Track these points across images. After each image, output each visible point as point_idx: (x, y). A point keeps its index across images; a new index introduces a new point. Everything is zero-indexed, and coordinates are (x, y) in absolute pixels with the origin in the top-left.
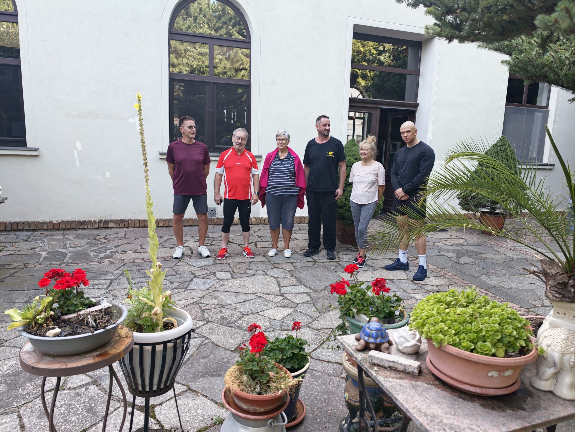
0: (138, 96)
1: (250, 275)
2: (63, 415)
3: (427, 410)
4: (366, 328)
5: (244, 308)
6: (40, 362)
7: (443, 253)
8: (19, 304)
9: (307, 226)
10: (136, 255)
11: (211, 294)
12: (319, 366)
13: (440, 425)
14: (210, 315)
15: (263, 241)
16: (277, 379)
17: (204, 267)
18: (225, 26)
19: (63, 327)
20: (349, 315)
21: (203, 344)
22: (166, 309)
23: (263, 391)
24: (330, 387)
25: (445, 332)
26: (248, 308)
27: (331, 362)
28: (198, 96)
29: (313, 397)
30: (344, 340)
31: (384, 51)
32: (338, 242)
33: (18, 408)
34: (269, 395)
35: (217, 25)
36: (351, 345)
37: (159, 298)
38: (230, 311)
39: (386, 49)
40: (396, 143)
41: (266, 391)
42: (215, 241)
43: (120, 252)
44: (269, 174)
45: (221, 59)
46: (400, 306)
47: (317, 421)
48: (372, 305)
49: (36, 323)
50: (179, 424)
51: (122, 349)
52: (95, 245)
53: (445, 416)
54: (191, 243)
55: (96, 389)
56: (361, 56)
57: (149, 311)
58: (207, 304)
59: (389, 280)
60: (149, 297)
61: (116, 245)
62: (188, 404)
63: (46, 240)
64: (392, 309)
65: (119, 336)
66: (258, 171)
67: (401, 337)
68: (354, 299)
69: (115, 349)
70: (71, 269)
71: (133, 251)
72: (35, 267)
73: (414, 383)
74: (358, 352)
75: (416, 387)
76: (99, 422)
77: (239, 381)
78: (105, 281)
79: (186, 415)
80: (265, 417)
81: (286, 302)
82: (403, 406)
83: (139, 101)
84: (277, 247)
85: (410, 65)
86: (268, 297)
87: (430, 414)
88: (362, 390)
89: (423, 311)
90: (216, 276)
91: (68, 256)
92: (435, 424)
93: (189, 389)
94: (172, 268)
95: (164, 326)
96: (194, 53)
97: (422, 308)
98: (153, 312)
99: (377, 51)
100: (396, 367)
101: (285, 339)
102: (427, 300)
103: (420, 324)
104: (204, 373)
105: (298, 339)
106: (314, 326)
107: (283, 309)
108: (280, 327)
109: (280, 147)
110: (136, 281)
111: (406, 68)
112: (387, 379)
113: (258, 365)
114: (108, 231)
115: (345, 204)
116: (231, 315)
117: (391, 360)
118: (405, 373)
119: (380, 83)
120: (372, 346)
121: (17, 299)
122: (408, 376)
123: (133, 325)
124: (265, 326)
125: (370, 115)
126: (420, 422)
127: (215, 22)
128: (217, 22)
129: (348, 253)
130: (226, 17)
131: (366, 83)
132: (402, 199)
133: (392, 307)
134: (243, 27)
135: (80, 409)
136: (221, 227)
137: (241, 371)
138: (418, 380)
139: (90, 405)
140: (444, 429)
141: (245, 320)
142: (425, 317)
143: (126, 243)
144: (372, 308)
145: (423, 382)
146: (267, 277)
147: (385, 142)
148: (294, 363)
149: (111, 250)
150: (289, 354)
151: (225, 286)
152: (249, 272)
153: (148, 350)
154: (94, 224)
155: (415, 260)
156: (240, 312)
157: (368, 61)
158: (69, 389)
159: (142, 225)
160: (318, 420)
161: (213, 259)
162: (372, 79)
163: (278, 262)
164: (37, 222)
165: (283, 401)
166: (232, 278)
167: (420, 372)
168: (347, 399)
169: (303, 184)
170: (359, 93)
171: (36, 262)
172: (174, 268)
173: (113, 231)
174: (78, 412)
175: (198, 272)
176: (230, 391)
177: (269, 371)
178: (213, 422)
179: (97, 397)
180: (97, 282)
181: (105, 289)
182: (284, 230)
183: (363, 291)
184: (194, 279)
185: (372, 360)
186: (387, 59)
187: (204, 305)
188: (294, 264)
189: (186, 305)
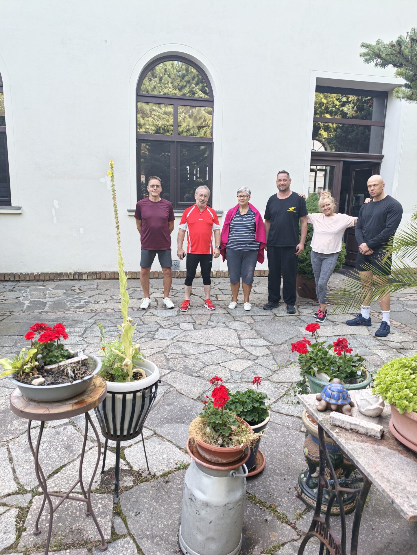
0: (111, 164)
1: (211, 327)
2: (45, 451)
3: (390, 477)
4: (328, 389)
5: (206, 359)
6: (27, 406)
7: (407, 309)
8: (7, 348)
9: (267, 279)
10: (108, 306)
11: (175, 344)
12: (278, 419)
13: (404, 492)
14: (174, 364)
15: (223, 294)
16: (239, 432)
17: (168, 318)
18: (188, 85)
19: (46, 376)
20: (310, 374)
21: (168, 391)
22: (135, 360)
23: (226, 443)
24: (289, 440)
25: (410, 399)
26: (210, 359)
27: (290, 416)
28: (163, 154)
29: (272, 449)
30: (305, 399)
31: (348, 102)
32: (298, 296)
33: (7, 442)
34: (231, 448)
35: (181, 84)
36: (312, 404)
37: (130, 351)
38: (193, 361)
39: (350, 100)
40: (359, 195)
41: (228, 444)
42: (178, 293)
43: (93, 302)
44: (229, 230)
45: (185, 117)
46: (362, 366)
47: (276, 473)
48: (334, 365)
49: (23, 372)
50: (146, 467)
51: (97, 398)
52: (71, 295)
53: (408, 483)
54: (156, 295)
55: (73, 429)
56: (323, 108)
57: (120, 363)
58: (172, 354)
59: (350, 335)
60: (120, 349)
61: (89, 296)
62: (155, 448)
63: (28, 290)
64: (354, 368)
65: (94, 385)
66: (219, 227)
67: (363, 400)
68: (315, 358)
69: (91, 397)
70: (50, 317)
71: (104, 302)
72: (19, 314)
73: (376, 447)
74: (319, 413)
75: (378, 451)
76: (76, 459)
77: (203, 432)
78: (80, 329)
79: (153, 458)
80: (227, 468)
81: (247, 354)
82: (365, 470)
83: (112, 168)
84: (237, 300)
85: (375, 116)
86: (228, 349)
87: (393, 481)
88: (322, 449)
89: (387, 376)
90: (179, 327)
91: (47, 305)
92: (398, 491)
93: (155, 433)
94: (140, 318)
95: (133, 376)
96: (159, 112)
97: (386, 372)
98: (123, 364)
99: (340, 102)
100: (357, 429)
101: (246, 393)
102: (391, 364)
103: (384, 389)
104: (169, 420)
105: (258, 393)
106: (274, 379)
107: (243, 361)
108: (241, 378)
109: (241, 203)
110: (107, 329)
111: (371, 119)
112: (348, 441)
113: (220, 418)
114: (82, 283)
115: (306, 258)
116: (194, 365)
117: (353, 423)
118: (368, 436)
119: (344, 135)
120: (333, 407)
121: (5, 343)
122: (370, 439)
123: (106, 374)
124: (225, 377)
125: (332, 168)
126: (382, 488)
127: (179, 81)
128: (181, 81)
129: (309, 307)
130: (190, 76)
131: (328, 135)
132: (366, 254)
133: (354, 366)
134: (205, 85)
135: (59, 446)
136: (184, 280)
137: (204, 423)
138: (380, 444)
139: (68, 444)
140: (408, 497)
141: (207, 370)
142: (390, 382)
143: (98, 294)
144: (333, 367)
145: (385, 446)
146: (228, 329)
147: (347, 194)
148: (255, 416)
149: (85, 300)
150: (249, 407)
151: (188, 337)
152: (210, 323)
153: (119, 398)
154: (70, 276)
155: (378, 316)
156: (202, 362)
157: (331, 113)
158: (50, 427)
159: (113, 277)
160: (277, 471)
161: (177, 310)
162: (335, 130)
163: (238, 315)
164: (20, 274)
165: (244, 453)
166: (195, 329)
167: (383, 436)
168: (307, 454)
169: (264, 238)
170: (321, 145)
171: (20, 310)
172: (141, 318)
173: (87, 282)
174: (58, 449)
175: (163, 322)
176: (194, 441)
177: (231, 425)
178: (177, 466)
179: (74, 436)
180: (73, 330)
181: (80, 336)
182: (244, 284)
183: (324, 350)
184: (159, 329)
185: (333, 421)
186: (350, 110)
187: (169, 354)
188: (254, 317)
189: (153, 353)
